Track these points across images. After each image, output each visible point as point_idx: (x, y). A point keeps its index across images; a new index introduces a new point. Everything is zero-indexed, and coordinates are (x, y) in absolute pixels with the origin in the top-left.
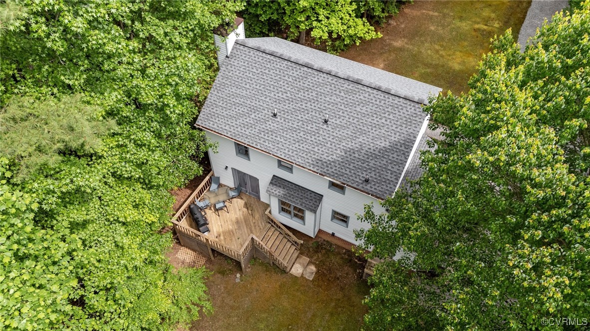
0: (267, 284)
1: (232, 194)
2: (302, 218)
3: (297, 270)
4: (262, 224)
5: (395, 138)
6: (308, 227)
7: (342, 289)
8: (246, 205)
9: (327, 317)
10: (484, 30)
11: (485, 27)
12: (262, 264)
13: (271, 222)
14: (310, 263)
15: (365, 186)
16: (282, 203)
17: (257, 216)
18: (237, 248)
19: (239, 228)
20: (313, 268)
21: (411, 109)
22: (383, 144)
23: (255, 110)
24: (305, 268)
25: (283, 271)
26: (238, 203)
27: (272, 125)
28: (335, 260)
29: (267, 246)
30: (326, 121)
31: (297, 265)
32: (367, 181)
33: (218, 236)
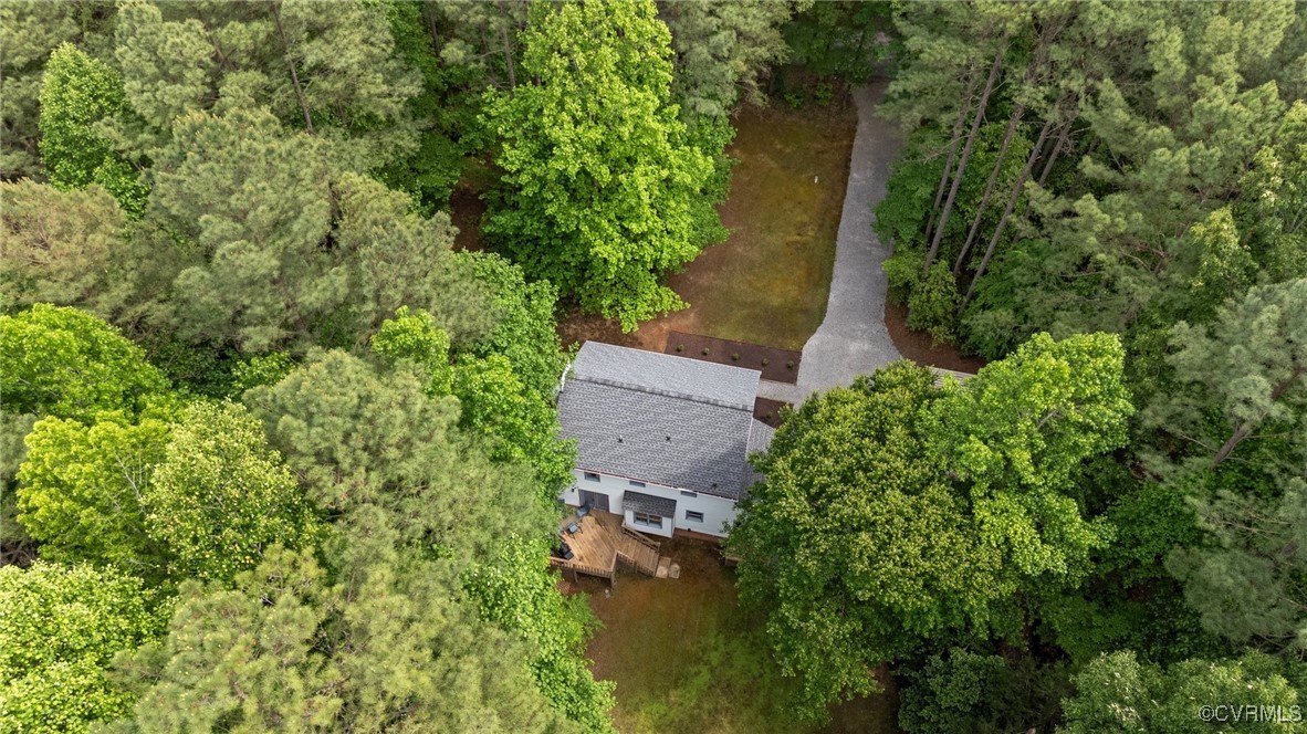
0: (637, 592)
1: (580, 513)
2: (660, 523)
3: (662, 572)
4: (619, 537)
5: (730, 444)
6: (666, 529)
7: (708, 579)
8: (598, 521)
9: (701, 608)
10: (797, 242)
11: (798, 238)
12: (627, 575)
13: (627, 531)
14: (672, 562)
15: (714, 490)
16: (636, 514)
17: (612, 529)
18: (602, 565)
19: (598, 546)
20: (676, 566)
21: (738, 416)
22: (722, 451)
23: (600, 438)
24: (669, 567)
25: (650, 576)
26: (589, 520)
27: (620, 450)
28: (696, 554)
29: (630, 556)
30: (668, 439)
31: (660, 568)
32: (715, 485)
33: (581, 559)
